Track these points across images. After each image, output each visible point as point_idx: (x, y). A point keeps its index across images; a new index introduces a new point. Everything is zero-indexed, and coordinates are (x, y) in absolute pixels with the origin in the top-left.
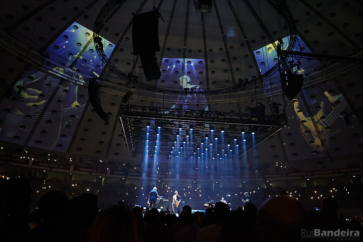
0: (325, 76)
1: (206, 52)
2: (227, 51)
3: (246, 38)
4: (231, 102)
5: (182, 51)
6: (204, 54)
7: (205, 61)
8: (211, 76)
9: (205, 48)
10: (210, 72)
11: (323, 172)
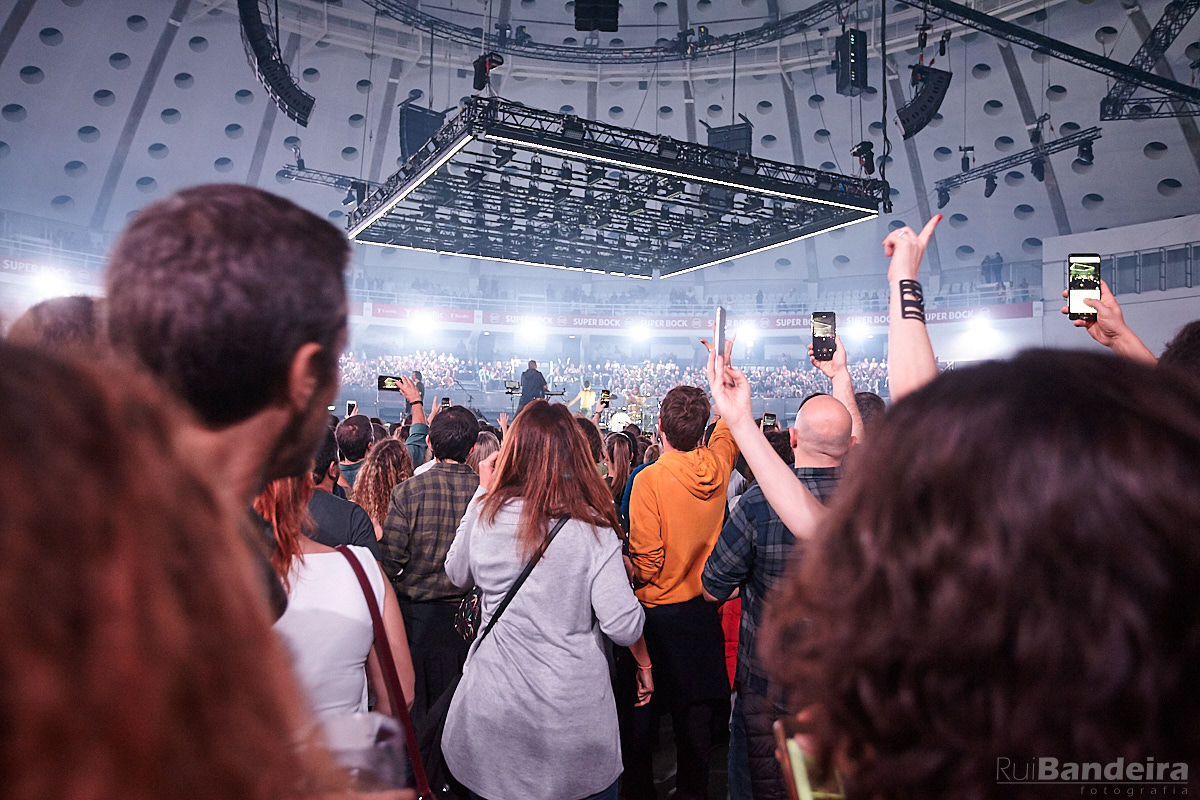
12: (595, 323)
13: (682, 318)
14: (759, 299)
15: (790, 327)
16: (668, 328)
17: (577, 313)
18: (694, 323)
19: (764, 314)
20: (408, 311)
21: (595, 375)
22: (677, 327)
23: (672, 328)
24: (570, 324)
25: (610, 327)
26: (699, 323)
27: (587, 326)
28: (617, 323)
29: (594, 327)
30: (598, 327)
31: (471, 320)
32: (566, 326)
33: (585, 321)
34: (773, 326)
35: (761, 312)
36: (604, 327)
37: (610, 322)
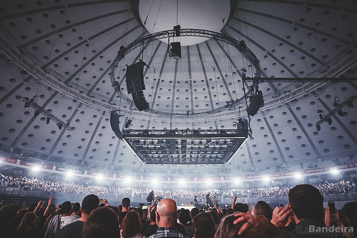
0: (304, 91)
1: (207, 82)
2: (223, 79)
3: (237, 68)
4: (221, 119)
5: (189, 82)
6: (206, 83)
7: (208, 88)
8: (214, 99)
9: (206, 78)
10: (212, 96)
11: (315, 171)
12: (253, 177)
13: (278, 174)
14: (301, 165)
15: (311, 172)
16: (274, 177)
17: (249, 175)
18: (282, 175)
19: (303, 169)
20: (205, 179)
21: (255, 192)
22: (277, 176)
23: (275, 177)
24: (247, 178)
25: (258, 178)
26: (283, 174)
27: (251, 178)
28: (260, 177)
29: (253, 178)
30: (254, 178)
31: (221, 180)
32: (246, 179)
33: (250, 177)
34: (306, 173)
35: (302, 169)
36: (256, 178)
37: (258, 177)
